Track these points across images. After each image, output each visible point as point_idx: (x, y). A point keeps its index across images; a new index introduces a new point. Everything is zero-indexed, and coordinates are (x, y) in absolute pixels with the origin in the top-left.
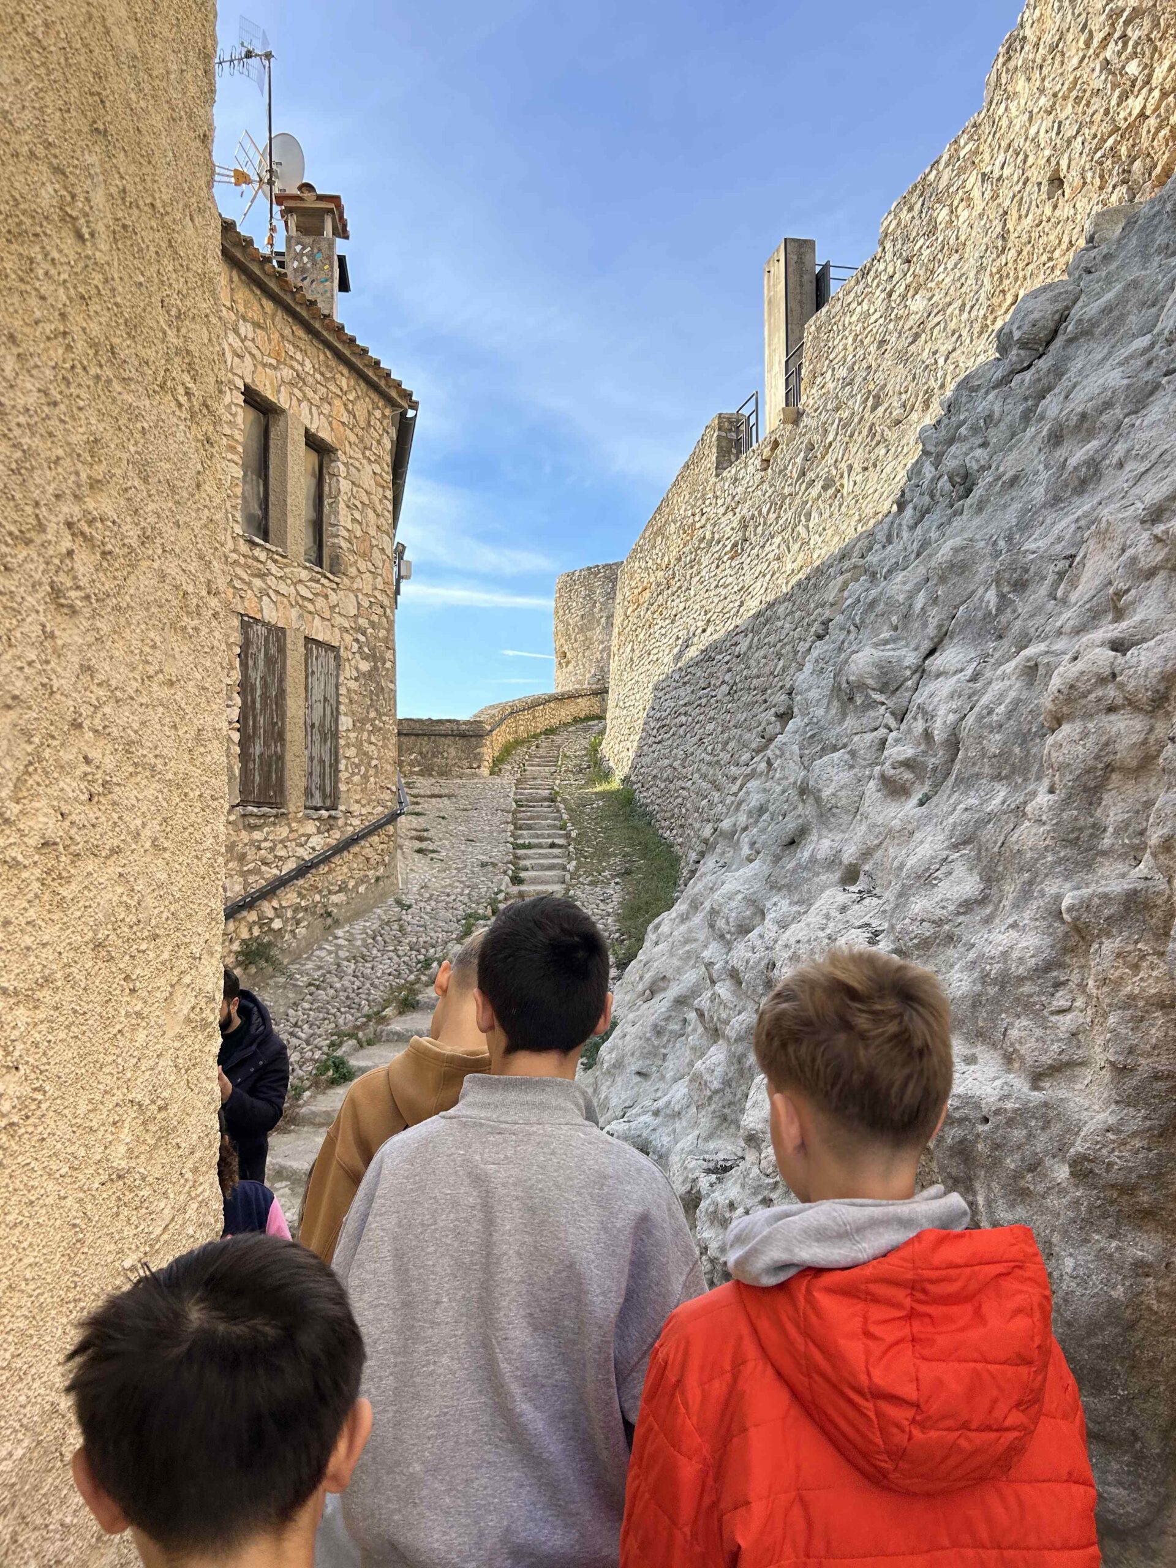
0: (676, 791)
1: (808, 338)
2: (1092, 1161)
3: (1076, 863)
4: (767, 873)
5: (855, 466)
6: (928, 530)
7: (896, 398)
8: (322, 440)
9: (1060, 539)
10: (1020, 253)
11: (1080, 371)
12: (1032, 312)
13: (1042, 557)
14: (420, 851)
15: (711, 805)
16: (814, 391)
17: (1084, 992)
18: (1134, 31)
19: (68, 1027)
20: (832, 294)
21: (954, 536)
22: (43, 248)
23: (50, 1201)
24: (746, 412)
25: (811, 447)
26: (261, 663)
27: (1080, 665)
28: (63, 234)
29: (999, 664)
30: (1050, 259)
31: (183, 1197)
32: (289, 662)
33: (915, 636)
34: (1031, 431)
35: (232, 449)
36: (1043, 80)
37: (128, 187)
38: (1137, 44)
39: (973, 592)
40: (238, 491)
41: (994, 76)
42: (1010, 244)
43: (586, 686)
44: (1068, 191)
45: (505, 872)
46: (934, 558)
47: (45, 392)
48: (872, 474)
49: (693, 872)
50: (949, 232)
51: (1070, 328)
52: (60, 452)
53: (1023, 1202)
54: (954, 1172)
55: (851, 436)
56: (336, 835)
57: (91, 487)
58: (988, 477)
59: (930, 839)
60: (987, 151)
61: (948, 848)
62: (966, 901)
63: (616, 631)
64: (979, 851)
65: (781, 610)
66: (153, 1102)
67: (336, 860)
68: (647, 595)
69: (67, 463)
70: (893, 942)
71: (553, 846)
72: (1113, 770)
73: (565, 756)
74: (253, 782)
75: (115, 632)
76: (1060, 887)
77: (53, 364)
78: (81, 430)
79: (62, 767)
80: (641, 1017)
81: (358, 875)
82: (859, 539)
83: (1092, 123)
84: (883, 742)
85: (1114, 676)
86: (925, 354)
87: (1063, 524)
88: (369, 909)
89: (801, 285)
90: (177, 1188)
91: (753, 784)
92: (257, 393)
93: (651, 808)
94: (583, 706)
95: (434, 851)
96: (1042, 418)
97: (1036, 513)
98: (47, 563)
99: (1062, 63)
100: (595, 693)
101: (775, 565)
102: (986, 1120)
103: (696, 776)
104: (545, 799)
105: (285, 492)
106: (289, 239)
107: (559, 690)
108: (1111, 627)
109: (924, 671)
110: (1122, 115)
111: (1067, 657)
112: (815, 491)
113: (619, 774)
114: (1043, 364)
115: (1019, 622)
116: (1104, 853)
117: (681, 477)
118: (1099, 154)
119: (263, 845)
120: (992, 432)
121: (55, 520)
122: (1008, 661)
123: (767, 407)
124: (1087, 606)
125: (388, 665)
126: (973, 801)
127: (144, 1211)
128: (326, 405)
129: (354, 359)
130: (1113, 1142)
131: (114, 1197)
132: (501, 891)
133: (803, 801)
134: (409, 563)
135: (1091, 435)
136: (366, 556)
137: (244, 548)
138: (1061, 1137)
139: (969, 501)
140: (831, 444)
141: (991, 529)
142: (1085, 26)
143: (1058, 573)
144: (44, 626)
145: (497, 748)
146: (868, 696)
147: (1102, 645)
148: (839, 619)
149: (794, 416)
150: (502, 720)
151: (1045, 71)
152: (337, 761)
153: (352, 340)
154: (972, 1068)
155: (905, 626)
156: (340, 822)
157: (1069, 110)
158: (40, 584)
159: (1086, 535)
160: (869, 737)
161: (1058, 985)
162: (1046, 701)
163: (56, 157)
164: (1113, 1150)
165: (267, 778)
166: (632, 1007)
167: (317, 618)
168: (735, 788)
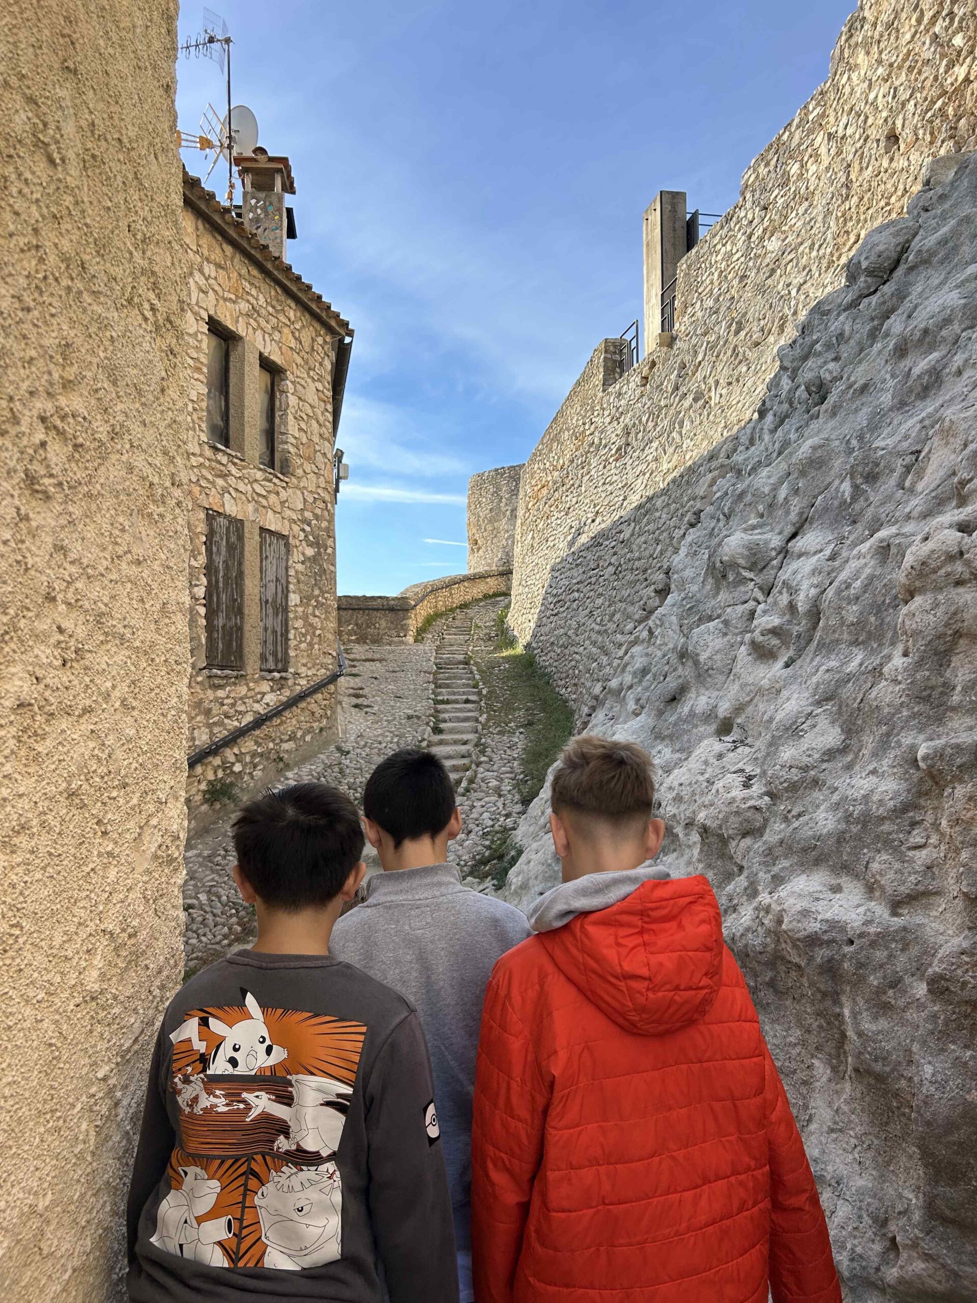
0: (570, 655)
1: (680, 275)
2: (948, 980)
3: (929, 717)
4: (652, 725)
5: (721, 381)
6: (788, 432)
7: (755, 323)
8: (274, 363)
9: (906, 437)
10: (861, 199)
11: (920, 294)
12: (877, 245)
13: (891, 453)
14: (356, 706)
15: (601, 667)
16: (685, 319)
17: (938, 830)
18: (959, 9)
19: (44, 869)
20: (701, 237)
21: (811, 437)
22: (17, 168)
23: (27, 1024)
24: (628, 337)
25: (683, 366)
26: (223, 550)
27: (930, 545)
28: (36, 158)
29: (855, 545)
30: (887, 204)
31: (151, 1012)
32: (247, 549)
33: (779, 522)
34: (878, 346)
35: (198, 370)
36: (881, 53)
37: (96, 121)
38: (962, 20)
39: (830, 484)
40: (204, 405)
41: (838, 51)
42: (853, 192)
43: (494, 568)
44: (902, 146)
45: (427, 724)
46: (795, 456)
47: (19, 299)
48: (736, 388)
49: (585, 724)
50: (800, 184)
51: (911, 258)
52: (33, 353)
53: (884, 1014)
54: (822, 987)
55: (717, 356)
56: (287, 692)
57: (64, 387)
58: (841, 386)
59: (796, 696)
60: (832, 114)
61: (811, 704)
62: (829, 750)
63: (519, 521)
64: (840, 707)
65: (659, 503)
66: (123, 930)
67: (287, 714)
68: (545, 491)
69: (40, 363)
70: (765, 785)
71: (467, 701)
72: (961, 636)
73: (477, 626)
74: (217, 649)
75: (87, 516)
76: (915, 738)
77: (26, 273)
78: (54, 335)
79: (37, 636)
80: (543, 846)
81: (305, 726)
82: (725, 442)
83: (923, 88)
84: (752, 613)
85: (961, 553)
86: (780, 287)
87: (910, 424)
88: (314, 755)
89: (674, 230)
90: (146, 1004)
91: (636, 650)
92: (219, 323)
93: (549, 670)
94: (492, 585)
95: (368, 706)
96: (887, 335)
97: (883, 416)
98: (22, 453)
99: (897, 38)
100: (502, 574)
101: (653, 465)
102: (851, 942)
103: (587, 642)
104: (460, 663)
105: (242, 406)
106: (245, 194)
107: (472, 571)
108: (956, 511)
109: (787, 552)
110: (949, 81)
111: (919, 537)
112: (687, 403)
113: (522, 641)
114: (887, 289)
115: (871, 509)
116: (953, 709)
117: (574, 392)
118: (929, 114)
119: (226, 701)
120: (843, 348)
121: (28, 413)
122: (862, 542)
123: (646, 334)
124: (933, 494)
125: (329, 550)
126: (833, 664)
127: (116, 1026)
128: (277, 333)
129: (300, 294)
130: (967, 963)
131: (88, 1017)
132: (424, 740)
133: (683, 663)
134: (346, 466)
135: (932, 348)
136: (310, 459)
137: (208, 452)
138: (919, 959)
139: (824, 407)
140: (700, 363)
141: (845, 430)
142: (917, 6)
143: (905, 466)
144: (18, 509)
145: (420, 620)
146: (738, 574)
147: (951, 526)
148: (709, 509)
149: (668, 340)
150: (424, 597)
151: (882, 45)
152: (287, 631)
153: (299, 278)
154: (838, 896)
155: (770, 514)
156: (290, 682)
157: (903, 77)
158: (15, 471)
159: (931, 433)
160: (740, 609)
161: (914, 824)
162: (900, 577)
163: (29, 88)
164: (967, 971)
165: (228, 645)
166: (535, 837)
167: (270, 512)
168: (621, 653)
